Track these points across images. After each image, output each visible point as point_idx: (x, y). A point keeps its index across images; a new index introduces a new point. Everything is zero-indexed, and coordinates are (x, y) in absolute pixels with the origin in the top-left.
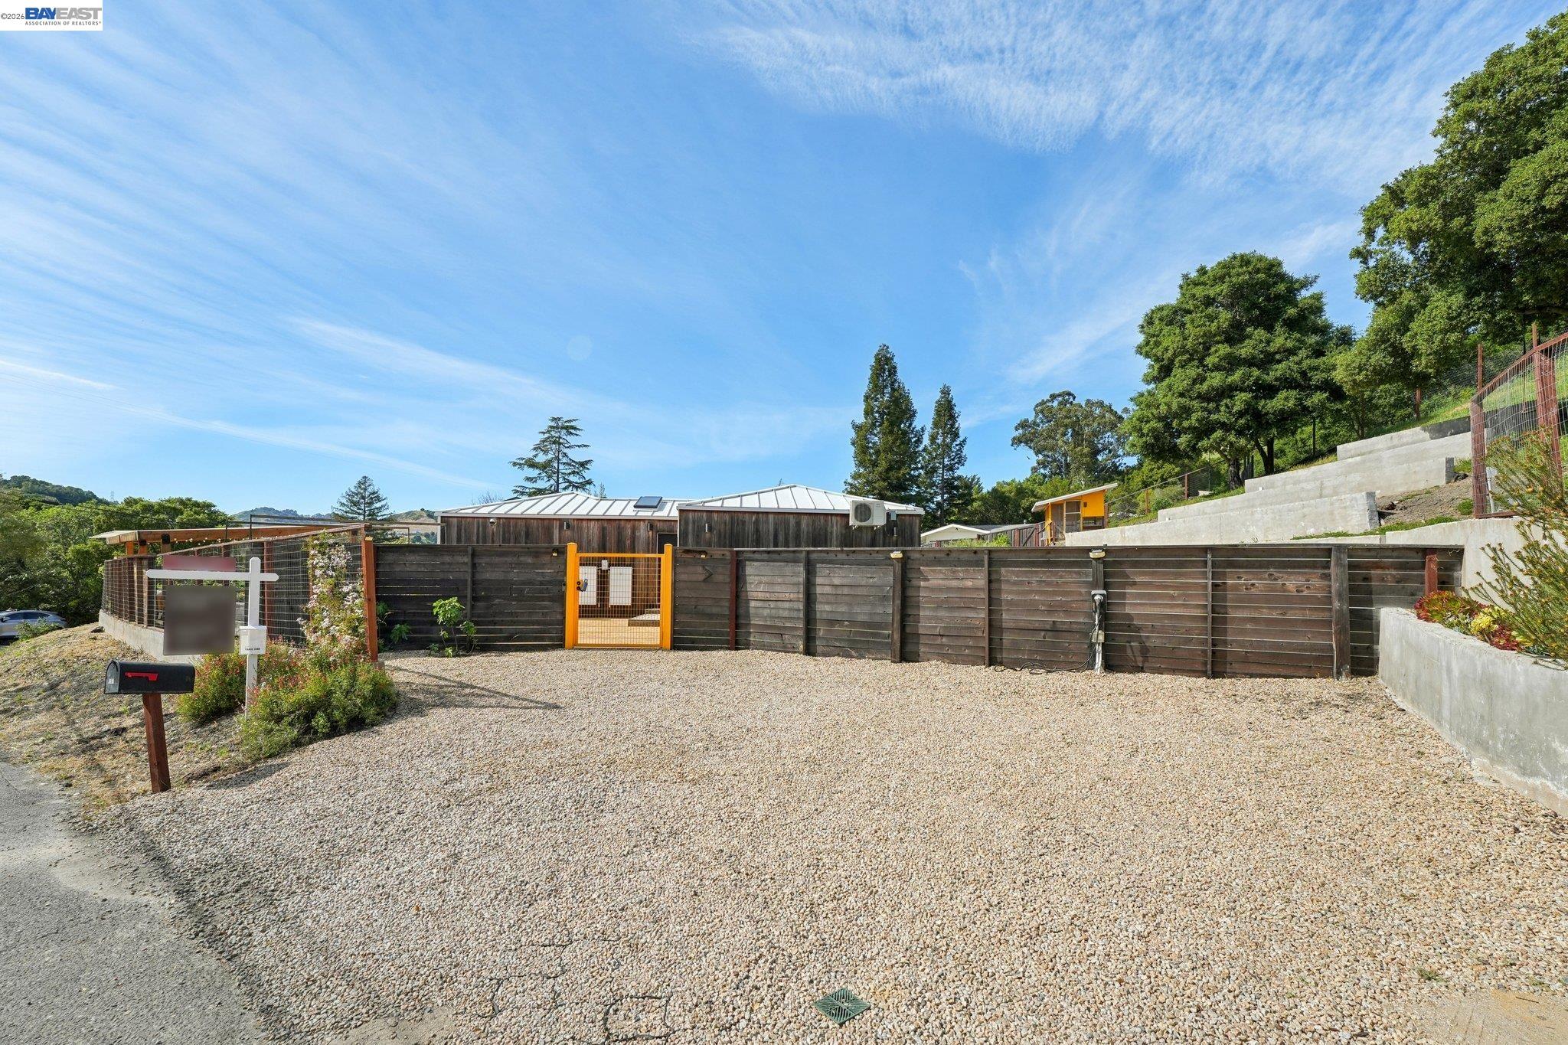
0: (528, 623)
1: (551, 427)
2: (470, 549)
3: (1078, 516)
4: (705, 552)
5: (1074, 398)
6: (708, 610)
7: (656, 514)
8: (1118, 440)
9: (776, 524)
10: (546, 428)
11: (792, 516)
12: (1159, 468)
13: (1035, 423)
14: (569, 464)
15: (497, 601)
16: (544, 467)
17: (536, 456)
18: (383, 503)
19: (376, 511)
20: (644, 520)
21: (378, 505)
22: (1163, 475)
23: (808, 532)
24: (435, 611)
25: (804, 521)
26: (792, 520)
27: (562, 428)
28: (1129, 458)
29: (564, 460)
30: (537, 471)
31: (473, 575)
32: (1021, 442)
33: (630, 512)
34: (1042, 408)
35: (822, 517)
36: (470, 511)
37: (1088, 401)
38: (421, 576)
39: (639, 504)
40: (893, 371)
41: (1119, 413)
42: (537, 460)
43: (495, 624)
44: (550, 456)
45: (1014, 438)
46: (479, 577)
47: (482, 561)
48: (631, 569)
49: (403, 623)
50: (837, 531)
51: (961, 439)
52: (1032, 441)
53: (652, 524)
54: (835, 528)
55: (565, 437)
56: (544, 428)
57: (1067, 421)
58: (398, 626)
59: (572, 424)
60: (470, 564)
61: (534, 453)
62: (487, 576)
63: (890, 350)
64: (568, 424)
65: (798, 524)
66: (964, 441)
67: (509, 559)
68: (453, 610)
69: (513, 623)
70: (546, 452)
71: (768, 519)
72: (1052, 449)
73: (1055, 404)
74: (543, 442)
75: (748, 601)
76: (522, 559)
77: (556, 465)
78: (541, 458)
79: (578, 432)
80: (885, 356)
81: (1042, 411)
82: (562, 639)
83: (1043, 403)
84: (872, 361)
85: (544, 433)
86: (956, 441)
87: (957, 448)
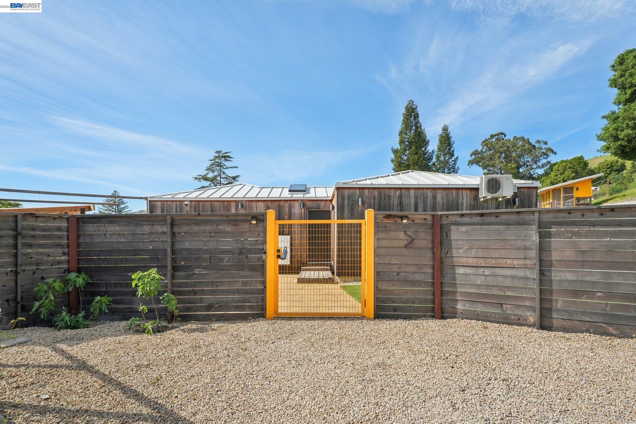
0: (228, 292)
1: (216, 157)
2: (169, 218)
3: (572, 197)
4: (406, 217)
5: (505, 135)
6: (411, 277)
7: (306, 196)
8: (533, 159)
9: (416, 198)
10: (213, 157)
11: (429, 191)
12: (561, 174)
13: (482, 151)
14: (227, 178)
15: (197, 271)
16: (213, 180)
17: (208, 173)
18: (125, 205)
19: (122, 209)
20: (297, 200)
21: (123, 206)
22: (564, 178)
23: (443, 204)
24: (134, 284)
25: (440, 196)
26: (429, 194)
27: (222, 157)
28: (540, 169)
29: (224, 176)
30: (208, 183)
31: (173, 244)
32: (474, 163)
33: (286, 194)
34: (485, 143)
35: (454, 191)
36: (170, 196)
37: (515, 137)
38: (121, 247)
39: (291, 189)
40: (417, 116)
41: (533, 143)
42: (209, 176)
43: (196, 293)
44: (216, 173)
45: (469, 161)
46: (178, 246)
47: (181, 229)
48: (289, 237)
49: (101, 294)
50: (467, 202)
51: (455, 157)
52: (480, 162)
53: (304, 203)
54: (465, 200)
55: (224, 162)
56: (212, 158)
57: (501, 150)
58: (98, 298)
59: (227, 154)
60: (169, 233)
61: (207, 172)
62: (187, 245)
63: (414, 103)
64: (225, 155)
65: (434, 197)
66: (457, 158)
67: (208, 228)
68: (153, 282)
69: (213, 292)
70: (213, 171)
71: (409, 193)
72: (493, 166)
73: (494, 140)
74: (212, 165)
75: (453, 267)
76: (221, 227)
77: (219, 179)
78: (211, 175)
79: (231, 159)
80: (412, 107)
81: (486, 145)
82: (263, 308)
83: (486, 140)
84: (404, 111)
85: (212, 160)
86: (452, 159)
87: (453, 162)
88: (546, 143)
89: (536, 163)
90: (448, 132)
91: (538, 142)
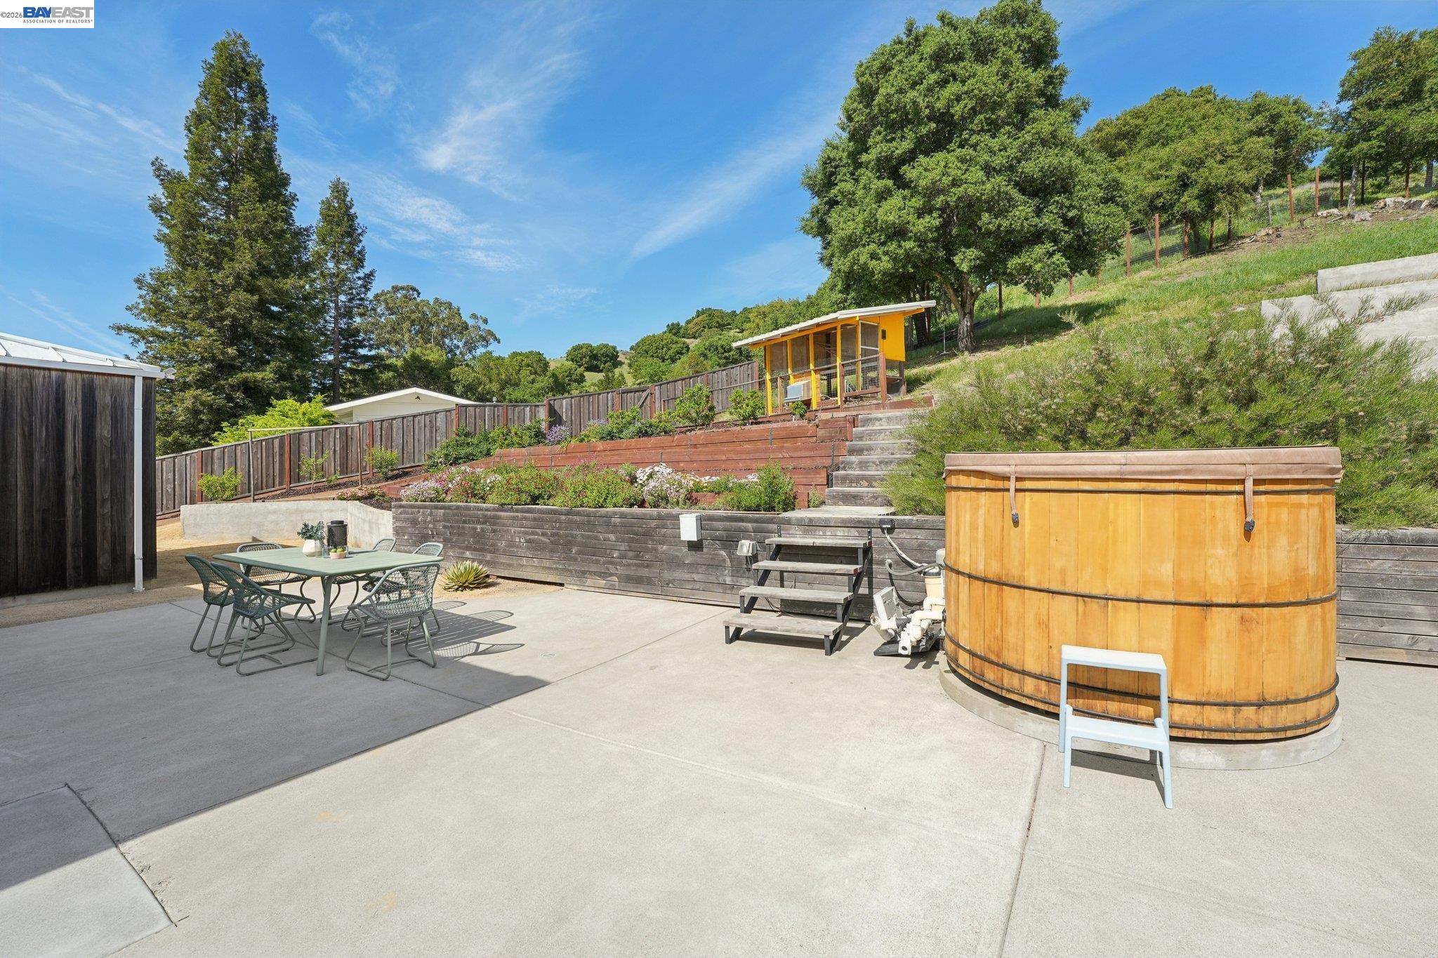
5: (419, 294)
8: (465, 344)
37: (437, 300)
41: (466, 317)
51: (367, 270)
66: (372, 274)
73: (398, 295)
80: (241, 56)
83: (384, 293)
86: (358, 272)
87: (360, 282)
88: (486, 321)
89: (470, 352)
90: (348, 199)
91: (474, 316)
